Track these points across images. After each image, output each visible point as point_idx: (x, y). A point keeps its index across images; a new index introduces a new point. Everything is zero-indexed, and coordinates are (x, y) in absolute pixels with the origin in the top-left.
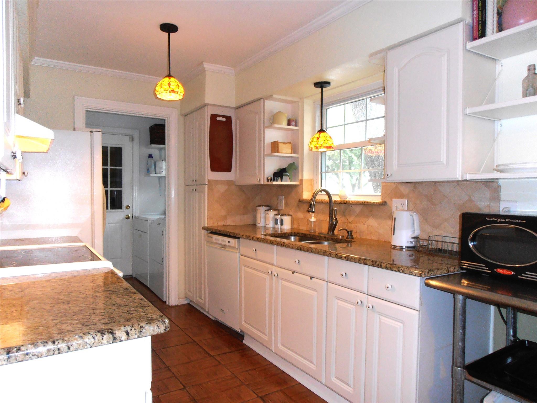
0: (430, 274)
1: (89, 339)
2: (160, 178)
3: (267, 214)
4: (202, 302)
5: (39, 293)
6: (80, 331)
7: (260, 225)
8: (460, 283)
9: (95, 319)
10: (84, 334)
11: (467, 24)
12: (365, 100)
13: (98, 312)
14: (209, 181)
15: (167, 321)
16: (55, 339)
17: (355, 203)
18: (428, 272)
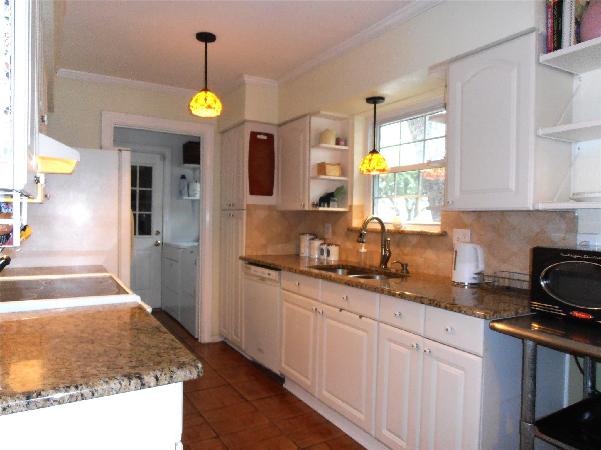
0: (496, 316)
1: (115, 384)
2: (193, 201)
3: (311, 243)
4: (238, 340)
5: (61, 330)
6: (105, 375)
7: (304, 255)
8: (529, 327)
9: (122, 361)
10: (110, 379)
11: (541, 34)
12: (424, 117)
13: (125, 353)
14: (248, 206)
15: (200, 365)
16: (79, 384)
17: (411, 233)
18: (494, 314)
